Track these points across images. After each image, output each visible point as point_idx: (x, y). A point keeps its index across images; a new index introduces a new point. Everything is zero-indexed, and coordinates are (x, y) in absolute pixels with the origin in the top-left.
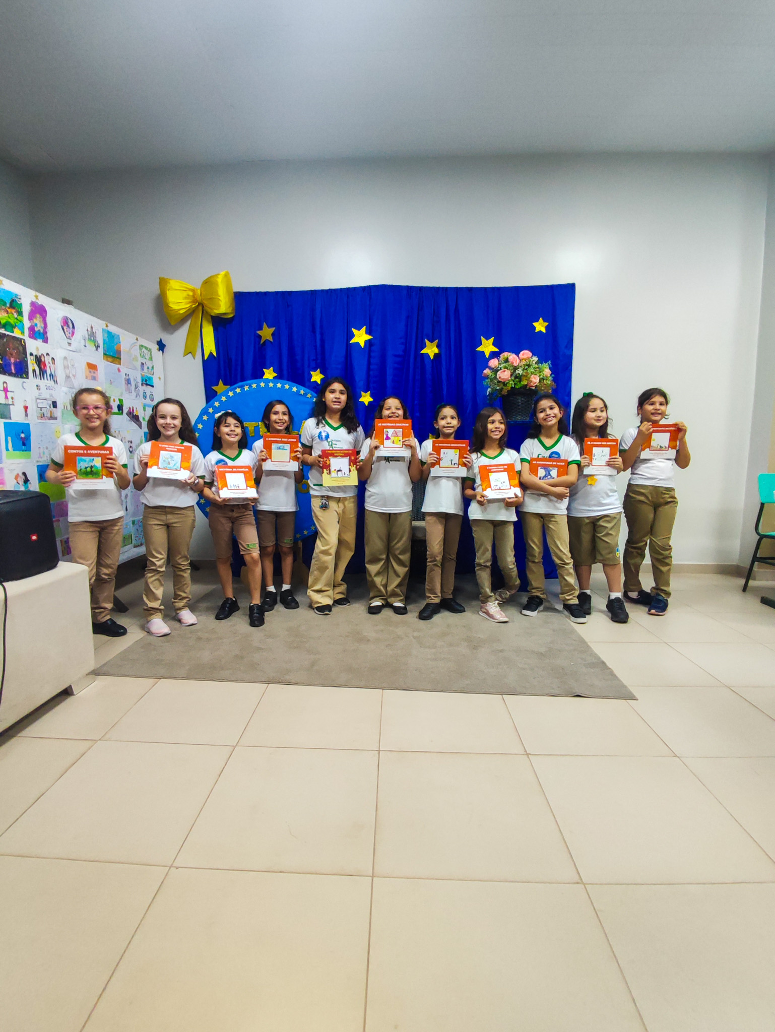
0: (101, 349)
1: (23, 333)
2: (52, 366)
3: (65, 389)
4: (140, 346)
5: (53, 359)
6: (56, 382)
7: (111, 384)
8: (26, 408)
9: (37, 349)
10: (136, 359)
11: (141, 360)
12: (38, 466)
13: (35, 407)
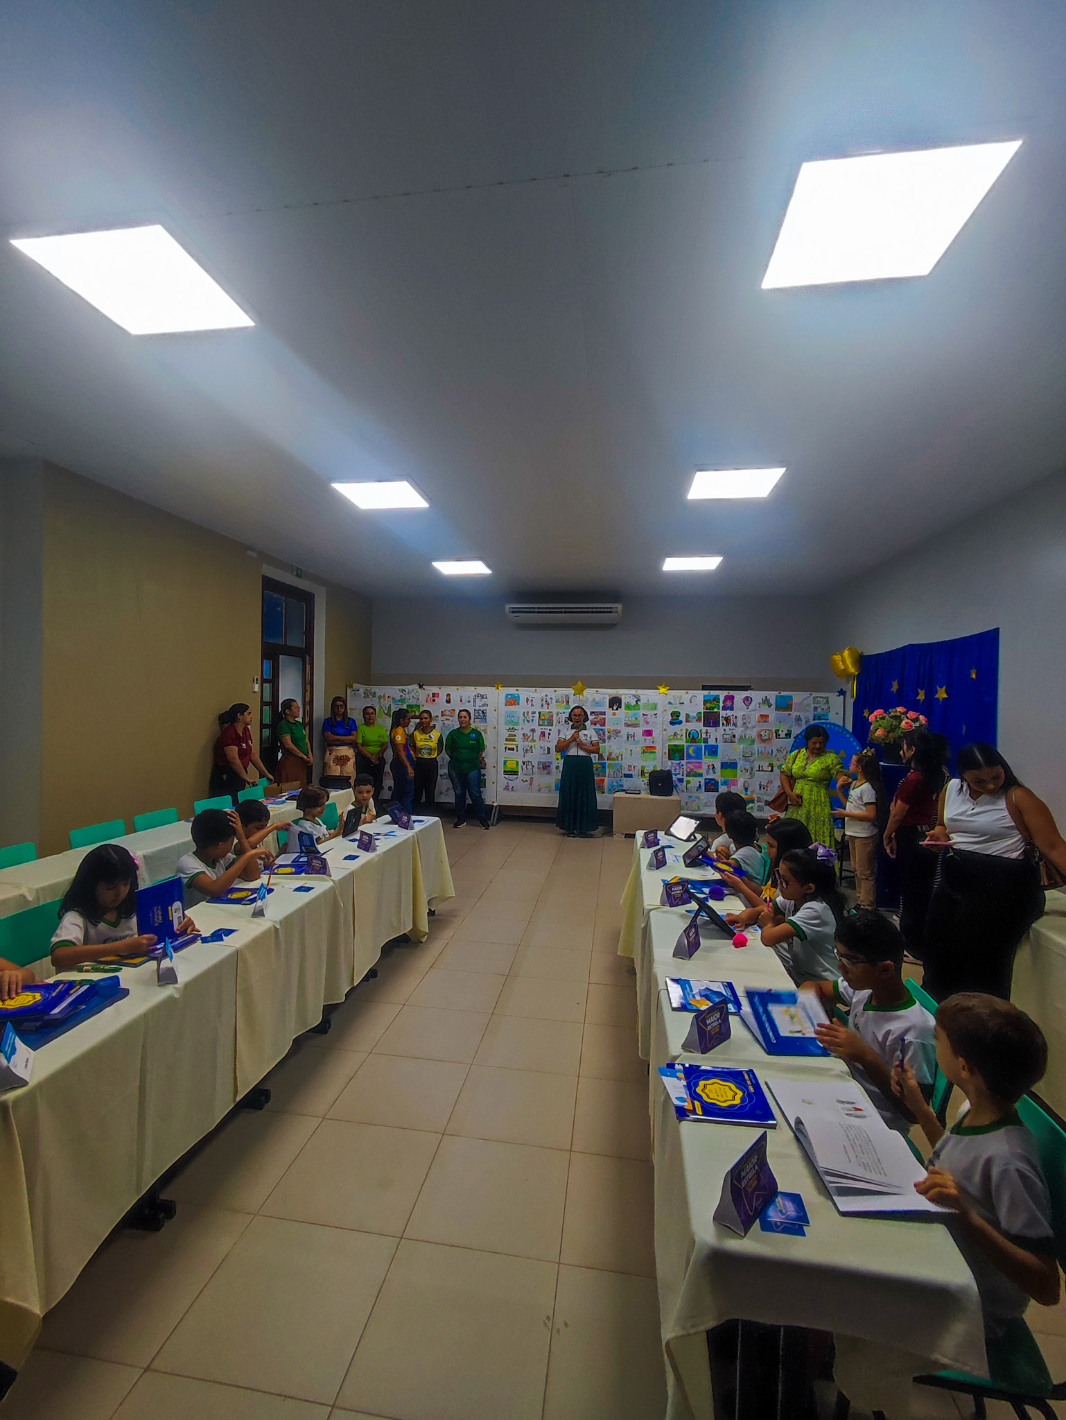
0: (773, 706)
1: (719, 709)
2: (735, 720)
3: (742, 729)
4: (814, 698)
5: (736, 717)
6: (736, 726)
7: (780, 722)
8: (716, 739)
9: (726, 714)
10: (808, 705)
11: (813, 706)
12: (721, 763)
13: (721, 737)
